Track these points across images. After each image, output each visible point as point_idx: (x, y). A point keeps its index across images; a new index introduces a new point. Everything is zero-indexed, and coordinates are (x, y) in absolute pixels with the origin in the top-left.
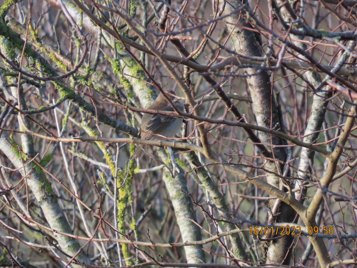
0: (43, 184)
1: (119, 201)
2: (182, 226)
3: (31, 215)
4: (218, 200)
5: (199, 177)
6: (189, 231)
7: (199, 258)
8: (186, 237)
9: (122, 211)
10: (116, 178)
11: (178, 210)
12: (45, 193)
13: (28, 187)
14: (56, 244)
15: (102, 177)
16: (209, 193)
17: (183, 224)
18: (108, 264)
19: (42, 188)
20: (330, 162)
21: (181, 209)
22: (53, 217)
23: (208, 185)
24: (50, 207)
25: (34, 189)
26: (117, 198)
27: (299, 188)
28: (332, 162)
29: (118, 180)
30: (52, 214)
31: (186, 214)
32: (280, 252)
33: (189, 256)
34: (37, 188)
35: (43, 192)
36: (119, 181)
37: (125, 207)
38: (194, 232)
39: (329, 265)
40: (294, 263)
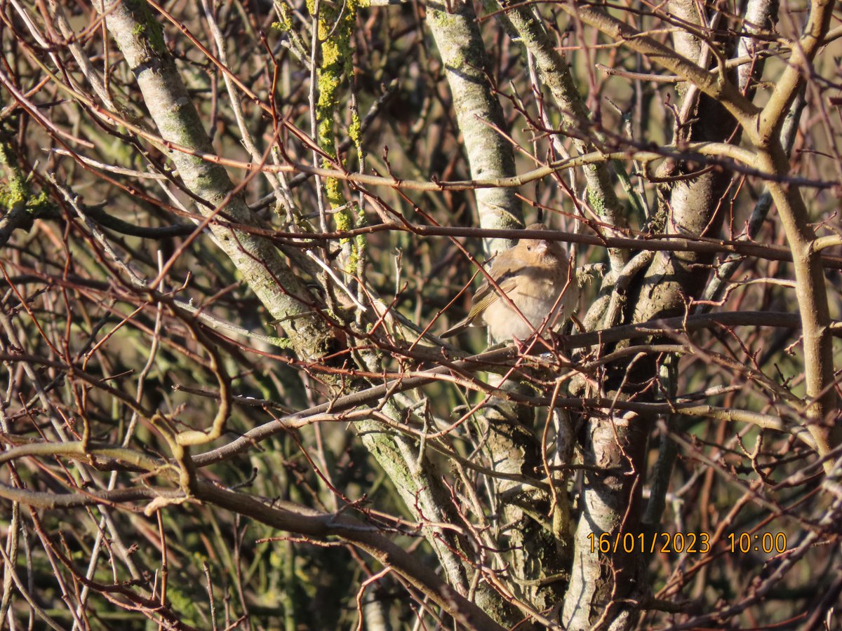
0: (143, 28)
1: (323, 72)
2: (470, 132)
3: (112, 99)
4: (555, 74)
5: (512, 20)
6: (486, 147)
7: (506, 209)
8: (477, 160)
9: (330, 95)
10: (317, 16)
11: (461, 95)
12: (149, 48)
13: (108, 31)
14: (170, 172)
15: (284, 14)
16: (534, 59)
17: (471, 127)
18: (293, 220)
19: (140, 38)
20: (817, 5)
21: (467, 94)
22: (165, 106)
23: (534, 39)
24: (159, 81)
25: (122, 38)
26: (318, 65)
27: (749, 58)
28: (820, 5)
29: (320, 21)
30: (162, 99)
31: (480, 107)
32: (700, 202)
33: (484, 205)
34: (130, 37)
35: (143, 48)
36: (324, 25)
37: (335, 85)
38: (498, 148)
39: (809, 245)
40: (733, 233)
